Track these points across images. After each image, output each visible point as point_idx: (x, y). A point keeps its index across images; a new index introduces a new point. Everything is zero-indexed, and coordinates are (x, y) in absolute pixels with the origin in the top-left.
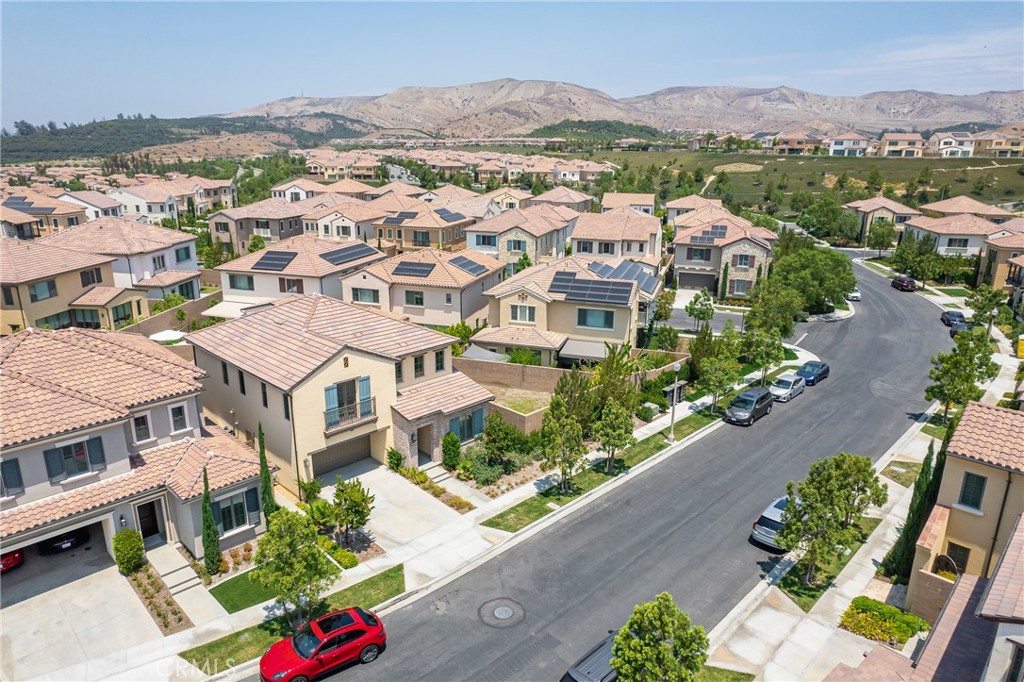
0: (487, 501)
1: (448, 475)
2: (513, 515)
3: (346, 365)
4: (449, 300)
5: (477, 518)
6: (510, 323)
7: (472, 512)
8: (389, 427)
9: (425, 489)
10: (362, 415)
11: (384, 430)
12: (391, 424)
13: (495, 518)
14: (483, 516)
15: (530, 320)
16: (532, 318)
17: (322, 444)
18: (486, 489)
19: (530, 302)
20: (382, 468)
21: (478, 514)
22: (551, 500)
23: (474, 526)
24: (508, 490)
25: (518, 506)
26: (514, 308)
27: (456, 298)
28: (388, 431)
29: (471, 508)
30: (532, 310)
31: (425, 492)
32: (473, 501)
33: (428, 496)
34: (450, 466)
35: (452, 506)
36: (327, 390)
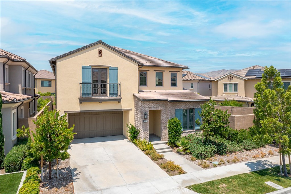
0: (198, 170)
1: (170, 150)
2: (224, 185)
3: (100, 55)
4: (192, 87)
5: (184, 181)
6: (223, 94)
7: (181, 175)
8: (131, 110)
9: (148, 154)
10: (110, 94)
11: (128, 111)
12: (133, 108)
13: (204, 184)
14: (192, 180)
15: (235, 91)
16: (236, 90)
17: (77, 108)
18: (199, 161)
19: (235, 81)
20: (125, 140)
21: (186, 178)
22: (270, 180)
23: (180, 187)
24: (220, 165)
25: (231, 178)
26: (225, 85)
27: (195, 85)
28: (130, 112)
29: (181, 172)
30: (236, 85)
31: (147, 157)
32: (184, 168)
33: (148, 159)
34: (173, 144)
35: (164, 168)
36: (84, 68)
